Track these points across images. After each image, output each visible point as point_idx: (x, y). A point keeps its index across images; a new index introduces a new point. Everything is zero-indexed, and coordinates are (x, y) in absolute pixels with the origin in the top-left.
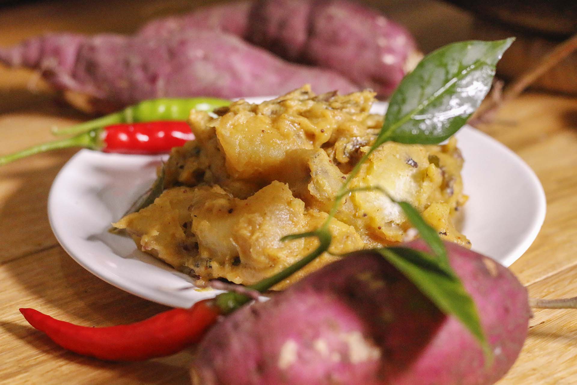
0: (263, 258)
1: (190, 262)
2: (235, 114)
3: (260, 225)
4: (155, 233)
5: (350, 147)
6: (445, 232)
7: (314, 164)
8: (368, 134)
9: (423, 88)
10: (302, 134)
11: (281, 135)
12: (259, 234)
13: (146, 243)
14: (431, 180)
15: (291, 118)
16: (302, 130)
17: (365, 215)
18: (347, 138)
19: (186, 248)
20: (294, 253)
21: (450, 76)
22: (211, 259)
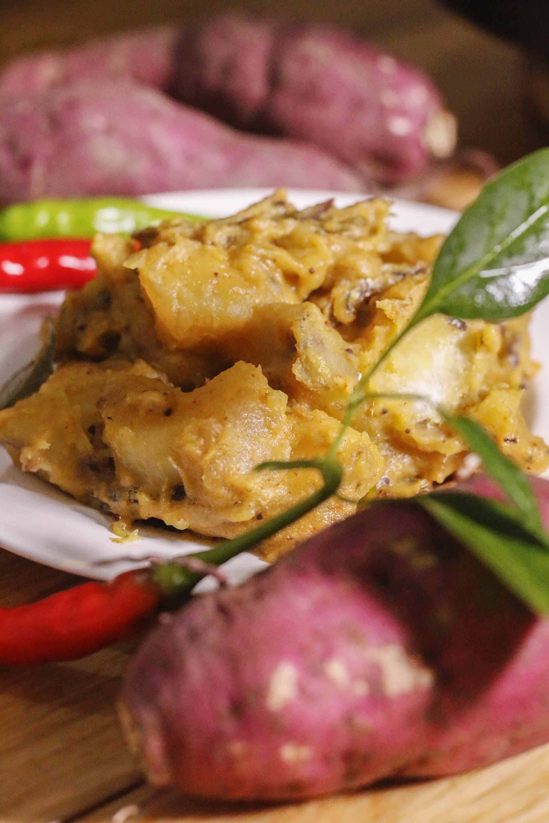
0: (223, 491)
1: (103, 491)
2: (171, 244)
3: (217, 437)
4: (44, 445)
5: (356, 296)
6: (513, 437)
7: (302, 331)
8: (383, 273)
9: (492, 224)
10: (279, 276)
11: (246, 280)
12: (217, 452)
13: (29, 461)
14: (488, 350)
15: (261, 251)
16: (279, 270)
17: (384, 412)
18: (351, 280)
19: (94, 467)
20: (273, 481)
21: (536, 203)
22: (136, 489)
